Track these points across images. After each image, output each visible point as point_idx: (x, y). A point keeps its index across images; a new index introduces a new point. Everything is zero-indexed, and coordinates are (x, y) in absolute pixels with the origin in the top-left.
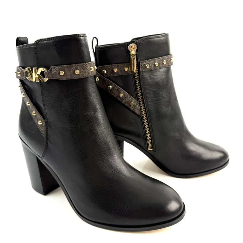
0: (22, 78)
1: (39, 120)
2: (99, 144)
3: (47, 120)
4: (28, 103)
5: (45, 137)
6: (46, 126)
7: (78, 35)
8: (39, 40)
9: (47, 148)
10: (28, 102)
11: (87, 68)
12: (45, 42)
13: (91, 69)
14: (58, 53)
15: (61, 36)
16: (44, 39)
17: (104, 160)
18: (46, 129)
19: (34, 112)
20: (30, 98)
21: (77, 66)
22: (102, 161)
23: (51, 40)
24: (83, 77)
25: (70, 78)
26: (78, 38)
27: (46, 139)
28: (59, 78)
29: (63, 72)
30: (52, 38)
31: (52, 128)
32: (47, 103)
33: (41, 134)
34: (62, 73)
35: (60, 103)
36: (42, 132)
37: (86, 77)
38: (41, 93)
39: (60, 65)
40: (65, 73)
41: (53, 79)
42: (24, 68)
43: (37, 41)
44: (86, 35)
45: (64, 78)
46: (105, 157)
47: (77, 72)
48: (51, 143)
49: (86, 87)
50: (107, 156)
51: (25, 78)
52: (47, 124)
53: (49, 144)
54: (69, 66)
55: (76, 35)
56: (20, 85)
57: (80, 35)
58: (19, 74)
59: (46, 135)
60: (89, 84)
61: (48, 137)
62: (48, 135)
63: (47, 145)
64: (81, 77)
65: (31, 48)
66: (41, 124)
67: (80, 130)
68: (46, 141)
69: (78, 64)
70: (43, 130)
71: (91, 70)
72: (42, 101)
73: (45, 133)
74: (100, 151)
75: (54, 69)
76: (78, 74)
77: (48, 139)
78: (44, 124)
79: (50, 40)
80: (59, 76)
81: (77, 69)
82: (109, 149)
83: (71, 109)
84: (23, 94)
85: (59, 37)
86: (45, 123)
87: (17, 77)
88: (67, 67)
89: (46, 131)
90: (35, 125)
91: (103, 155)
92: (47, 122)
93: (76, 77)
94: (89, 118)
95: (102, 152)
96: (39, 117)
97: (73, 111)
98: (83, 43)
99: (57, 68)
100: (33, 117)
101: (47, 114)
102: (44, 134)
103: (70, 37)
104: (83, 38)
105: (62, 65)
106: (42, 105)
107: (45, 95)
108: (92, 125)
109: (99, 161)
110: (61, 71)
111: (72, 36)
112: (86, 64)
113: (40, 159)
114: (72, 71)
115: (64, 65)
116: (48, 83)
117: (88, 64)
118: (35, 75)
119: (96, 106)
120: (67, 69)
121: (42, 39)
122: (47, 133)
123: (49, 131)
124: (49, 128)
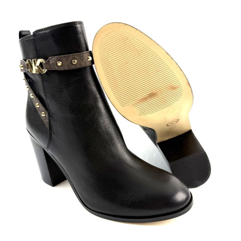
0: (25, 71)
1: (42, 112)
2: (101, 133)
3: (49, 111)
4: (32, 96)
5: (49, 128)
6: (49, 117)
7: (74, 22)
8: (36, 31)
9: (51, 139)
10: (32, 94)
11: (84, 58)
12: (42, 32)
13: (89, 58)
14: (55, 42)
15: (57, 25)
16: (41, 29)
17: (107, 150)
18: (49, 120)
19: (37, 104)
20: (33, 90)
21: (74, 55)
22: (105, 151)
23: (48, 30)
24: (80, 67)
25: (67, 68)
26: (73, 25)
27: (50, 130)
28: (57, 69)
29: (61, 63)
30: (48, 28)
31: (54, 119)
32: (48, 94)
33: (45, 125)
34: (59, 64)
35: (60, 93)
36: (46, 123)
37: (84, 66)
38: (42, 84)
39: (57, 55)
40: (62, 63)
41: (51, 70)
42: (25, 60)
43: (35, 32)
44: (82, 22)
45: (62, 69)
46: (107, 147)
47: (75, 62)
48: (54, 134)
49: (85, 76)
50: (109, 145)
51: (27, 71)
52: (50, 115)
53: (53, 135)
54: (66, 56)
55: (72, 22)
56: (24, 78)
57: (76, 23)
58: (22, 67)
59: (49, 126)
60: (88, 73)
61: (51, 128)
62: (51, 126)
63: (51, 136)
64: (79, 66)
65: (30, 39)
66: (44, 115)
67: (81, 120)
68: (50, 132)
69: (75, 54)
70: (46, 121)
71: (89, 60)
72: (43, 92)
73: (48, 124)
74: (102, 140)
75: (52, 60)
76: (76, 64)
77: (51, 130)
78: (47, 116)
79: (46, 30)
80: (56, 66)
81: (74, 59)
82: (111, 139)
83: (71, 99)
84: (27, 86)
85: (55, 26)
86: (48, 114)
87: (22, 70)
88: (64, 57)
89: (49, 122)
90: (39, 116)
91: (105, 145)
92: (50, 113)
93: (73, 67)
94: (89, 107)
95: (103, 142)
96: (42, 108)
97: (73, 101)
98: (79, 30)
99: (55, 58)
100: (37, 109)
101: (49, 105)
102: (47, 126)
103: (65, 25)
104: (79, 25)
105: (59, 55)
106: (44, 97)
107: (46, 86)
108: (93, 115)
109: (101, 151)
110: (58, 61)
111: (68, 24)
112: (84, 54)
113: (46, 150)
114: (69, 61)
115: (61, 55)
116: (47, 75)
117: (85, 53)
118: (35, 66)
119: (96, 95)
120: (64, 59)
121: (39, 30)
122: (50, 124)
123: (52, 122)
124: (51, 119)
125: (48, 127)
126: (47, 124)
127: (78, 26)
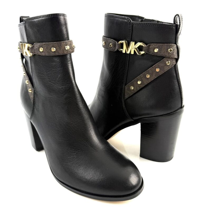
1: (30, 88)
3: (35, 89)
9: (33, 113)
11: (62, 47)
18: (34, 96)
20: (25, 69)
27: (33, 105)
28: (40, 54)
31: (38, 96)
39: (40, 42)
40: (44, 50)
41: (35, 54)
45: (43, 54)
47: (53, 49)
53: (35, 109)
54: (47, 44)
61: (35, 104)
62: (35, 102)
63: (34, 110)
64: (57, 54)
66: (31, 92)
68: (33, 107)
69: (54, 43)
70: (32, 97)
71: (66, 49)
72: (31, 72)
75: (36, 46)
76: (54, 52)
78: (33, 93)
81: (53, 47)
86: (34, 91)
88: (45, 45)
89: (34, 98)
90: (28, 92)
93: (52, 54)
96: (30, 85)
99: (38, 44)
101: (35, 84)
106: (32, 76)
107: (33, 68)
110: (40, 47)
112: (62, 43)
118: (25, 50)
122: (34, 100)
123: (36, 99)
124: (36, 96)
125: (32, 102)
126: (32, 99)
127: (62, 17)
